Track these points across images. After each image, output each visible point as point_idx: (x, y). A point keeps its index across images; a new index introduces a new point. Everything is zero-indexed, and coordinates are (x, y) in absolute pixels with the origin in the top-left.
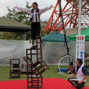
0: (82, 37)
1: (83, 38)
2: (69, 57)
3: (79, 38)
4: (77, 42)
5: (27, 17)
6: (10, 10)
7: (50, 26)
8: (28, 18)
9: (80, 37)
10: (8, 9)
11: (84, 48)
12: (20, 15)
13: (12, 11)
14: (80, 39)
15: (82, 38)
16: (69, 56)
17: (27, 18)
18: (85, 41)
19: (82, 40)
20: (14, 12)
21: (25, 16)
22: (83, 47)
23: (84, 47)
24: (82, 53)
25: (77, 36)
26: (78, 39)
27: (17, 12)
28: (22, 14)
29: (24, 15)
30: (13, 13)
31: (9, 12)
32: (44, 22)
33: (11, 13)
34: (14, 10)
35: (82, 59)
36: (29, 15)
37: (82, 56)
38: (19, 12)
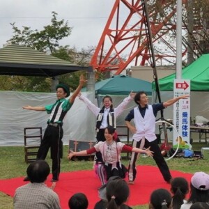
0: (185, 83)
1: (187, 86)
2: (163, 123)
3: (180, 86)
4: (175, 94)
5: (52, 44)
6: (18, 29)
8: (56, 45)
9: (182, 84)
10: (14, 28)
11: (189, 105)
12: (40, 39)
13: (23, 32)
14: (182, 88)
15: (184, 86)
16: (164, 121)
17: (53, 46)
18: (191, 91)
19: (185, 89)
20: (27, 34)
21: (48, 42)
22: (187, 102)
23: (189, 102)
24: (185, 115)
25: (175, 81)
26: (177, 87)
27: (32, 33)
28: (43, 37)
29: (48, 40)
30: (24, 35)
31: (17, 33)
32: (80, 53)
33: (20, 36)
34: (27, 28)
35: (186, 126)
36: (57, 39)
37: (185, 121)
38: (38, 34)
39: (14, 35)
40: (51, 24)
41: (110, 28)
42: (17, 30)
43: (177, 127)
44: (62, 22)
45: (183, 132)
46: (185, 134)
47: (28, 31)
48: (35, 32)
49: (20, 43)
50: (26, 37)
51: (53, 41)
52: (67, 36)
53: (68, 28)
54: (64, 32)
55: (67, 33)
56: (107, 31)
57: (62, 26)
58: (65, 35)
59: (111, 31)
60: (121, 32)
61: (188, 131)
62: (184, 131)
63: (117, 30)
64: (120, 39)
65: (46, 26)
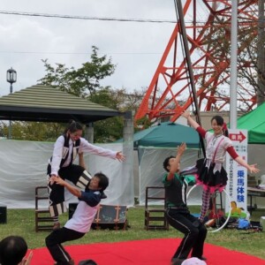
0: (241, 134)
1: (244, 138)
3: (234, 137)
5: (92, 85)
6: (52, 66)
7: (150, 106)
8: (96, 85)
9: (237, 135)
10: (46, 65)
12: (77, 78)
13: (57, 70)
14: (237, 139)
15: (240, 137)
17: (93, 87)
18: (249, 143)
19: (241, 141)
20: (62, 72)
21: (87, 82)
22: (244, 158)
23: (246, 158)
24: (241, 174)
27: (68, 71)
28: (81, 76)
29: (87, 80)
30: (58, 74)
31: (49, 72)
33: (53, 75)
34: (61, 66)
35: (242, 189)
36: (98, 78)
37: (240, 182)
38: (74, 72)
39: (46, 73)
40: (90, 61)
41: (165, 65)
42: (50, 68)
43: (231, 189)
44: (104, 58)
45: (238, 196)
46: (241, 198)
47: (62, 69)
48: (71, 71)
49: (53, 84)
50: (60, 76)
51: (93, 80)
52: (109, 75)
53: (111, 66)
54: (106, 70)
55: (109, 72)
56: (161, 69)
57: (103, 63)
58: (107, 74)
59: (167, 69)
60: (179, 70)
61: (245, 194)
62: (240, 194)
63: (174, 68)
64: (178, 79)
65: (85, 62)
